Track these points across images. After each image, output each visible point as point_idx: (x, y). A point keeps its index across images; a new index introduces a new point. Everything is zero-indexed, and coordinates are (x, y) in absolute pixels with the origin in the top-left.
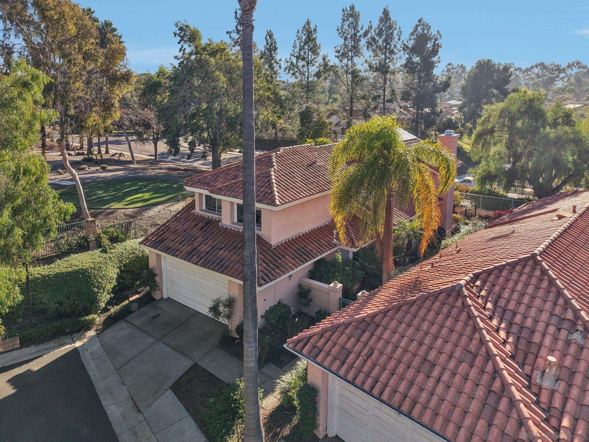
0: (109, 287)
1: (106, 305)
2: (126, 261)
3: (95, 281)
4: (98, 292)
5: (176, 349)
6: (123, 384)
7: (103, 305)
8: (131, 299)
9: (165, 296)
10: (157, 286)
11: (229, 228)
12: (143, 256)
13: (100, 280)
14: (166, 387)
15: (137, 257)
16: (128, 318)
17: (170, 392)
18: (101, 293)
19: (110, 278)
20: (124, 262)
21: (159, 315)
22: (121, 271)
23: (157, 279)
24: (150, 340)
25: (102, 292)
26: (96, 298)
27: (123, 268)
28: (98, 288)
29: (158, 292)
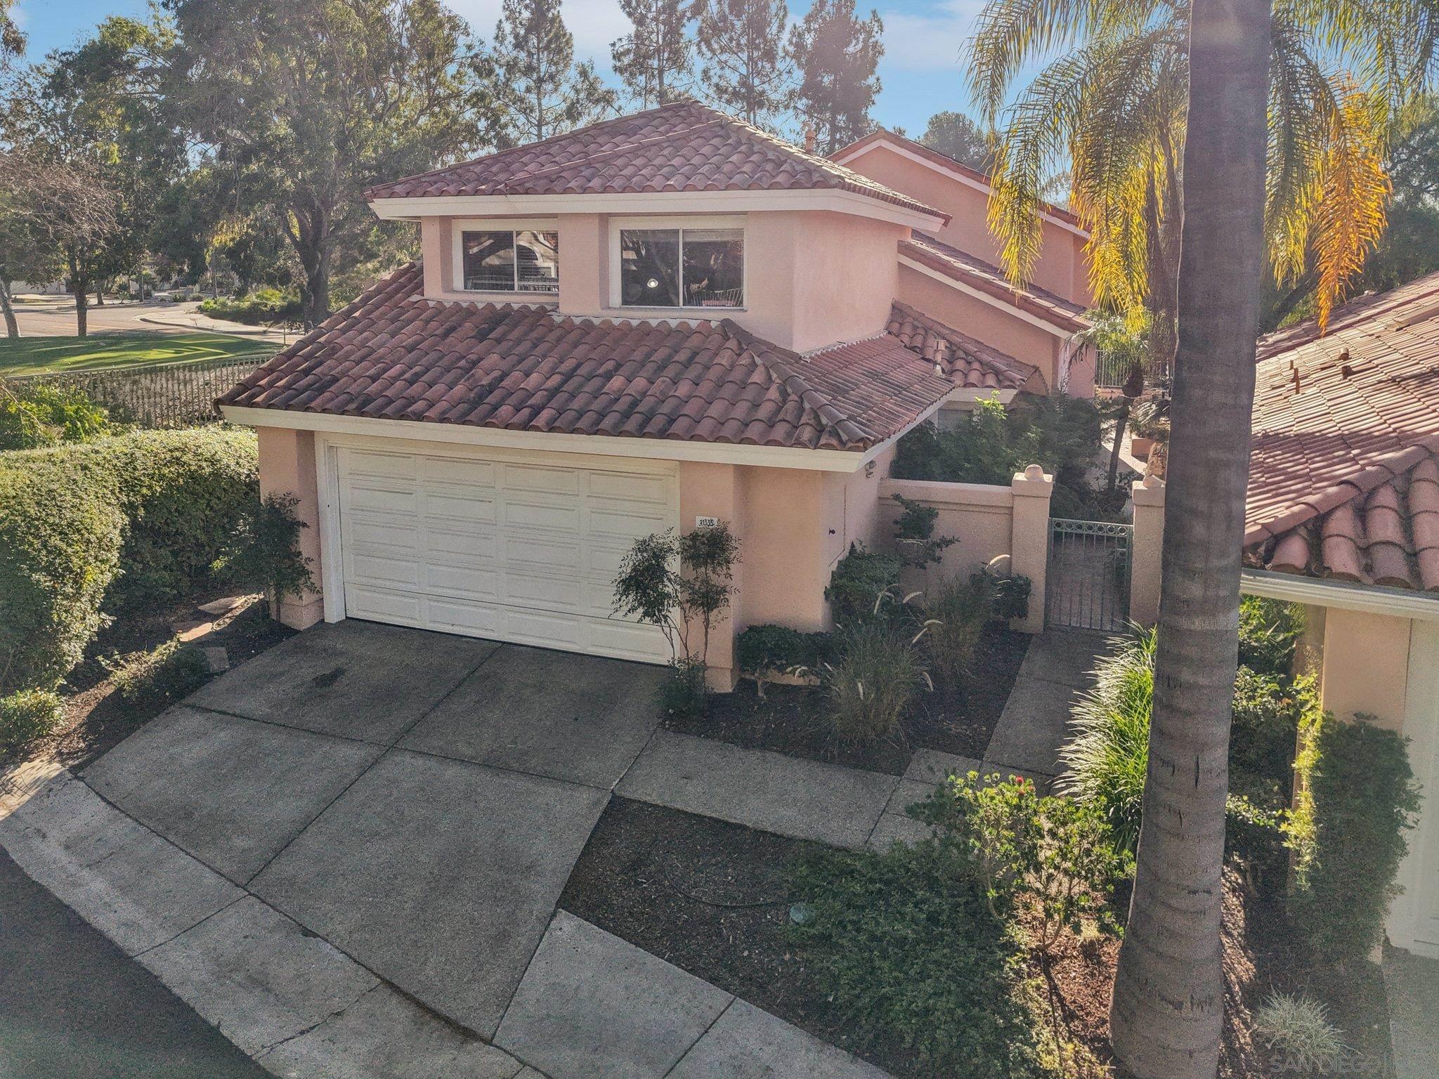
0: (100, 576)
1: (90, 652)
2: (150, 487)
3: (37, 544)
4: (54, 592)
5: (493, 764)
6: (307, 933)
7: (74, 652)
8: (186, 637)
9: (333, 615)
10: (304, 572)
11: (596, 322)
12: (216, 475)
13: (56, 541)
14: (540, 907)
15: (194, 477)
16: (202, 697)
17: (567, 924)
18: (66, 597)
19: (100, 540)
20: (144, 491)
21: (336, 675)
22: (134, 524)
23: (304, 544)
24: (350, 754)
25: (69, 590)
26: (43, 617)
27: (142, 512)
28: (49, 570)
29: (307, 597)
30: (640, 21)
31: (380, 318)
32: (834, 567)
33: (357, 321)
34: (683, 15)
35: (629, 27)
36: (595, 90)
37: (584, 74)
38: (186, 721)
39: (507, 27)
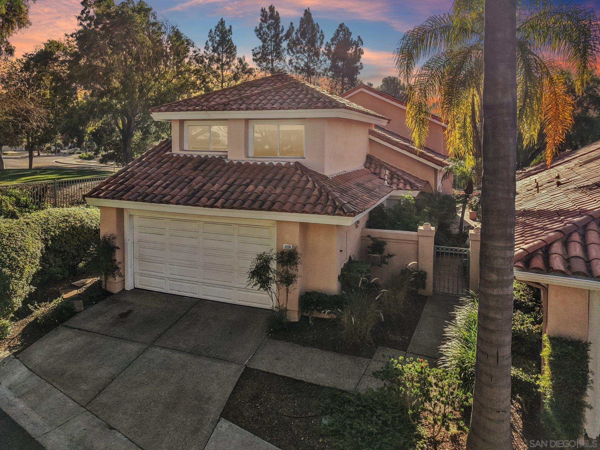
0: (30, 270)
1: (25, 302)
2: (54, 232)
3: (5, 256)
4: (11, 276)
5: (195, 353)
6: (111, 428)
7: (18, 302)
8: (65, 296)
9: (129, 287)
10: (117, 268)
11: (243, 163)
12: (82, 227)
13: (13, 254)
14: (212, 416)
15: (73, 228)
16: (71, 322)
17: (224, 425)
18: (16, 278)
19: (32, 254)
20: (52, 233)
21: (130, 312)
22: (47, 248)
23: (118, 256)
24: (133, 348)
25: (18, 276)
26: (6, 287)
27: (50, 242)
28: (10, 267)
29: (118, 279)
30: (264, 41)
31: (153, 161)
32: (342, 266)
33: (144, 162)
34: (282, 37)
35: (260, 43)
36: (246, 68)
37: (241, 61)
38: (63, 333)
39: (210, 43)
